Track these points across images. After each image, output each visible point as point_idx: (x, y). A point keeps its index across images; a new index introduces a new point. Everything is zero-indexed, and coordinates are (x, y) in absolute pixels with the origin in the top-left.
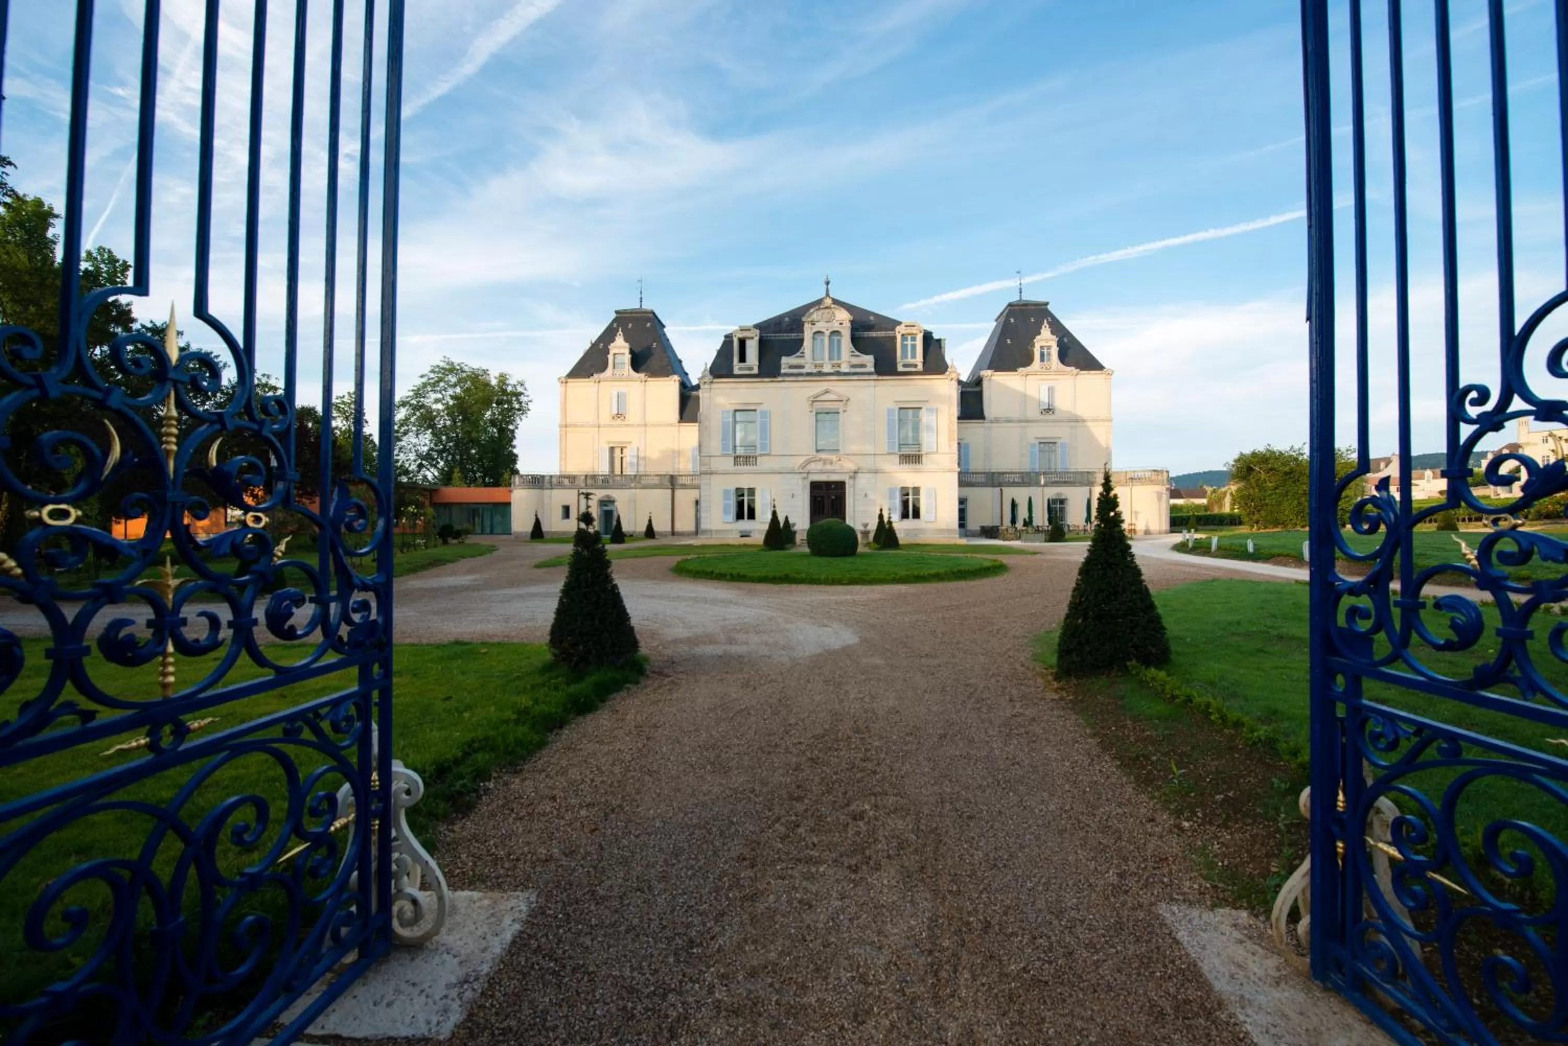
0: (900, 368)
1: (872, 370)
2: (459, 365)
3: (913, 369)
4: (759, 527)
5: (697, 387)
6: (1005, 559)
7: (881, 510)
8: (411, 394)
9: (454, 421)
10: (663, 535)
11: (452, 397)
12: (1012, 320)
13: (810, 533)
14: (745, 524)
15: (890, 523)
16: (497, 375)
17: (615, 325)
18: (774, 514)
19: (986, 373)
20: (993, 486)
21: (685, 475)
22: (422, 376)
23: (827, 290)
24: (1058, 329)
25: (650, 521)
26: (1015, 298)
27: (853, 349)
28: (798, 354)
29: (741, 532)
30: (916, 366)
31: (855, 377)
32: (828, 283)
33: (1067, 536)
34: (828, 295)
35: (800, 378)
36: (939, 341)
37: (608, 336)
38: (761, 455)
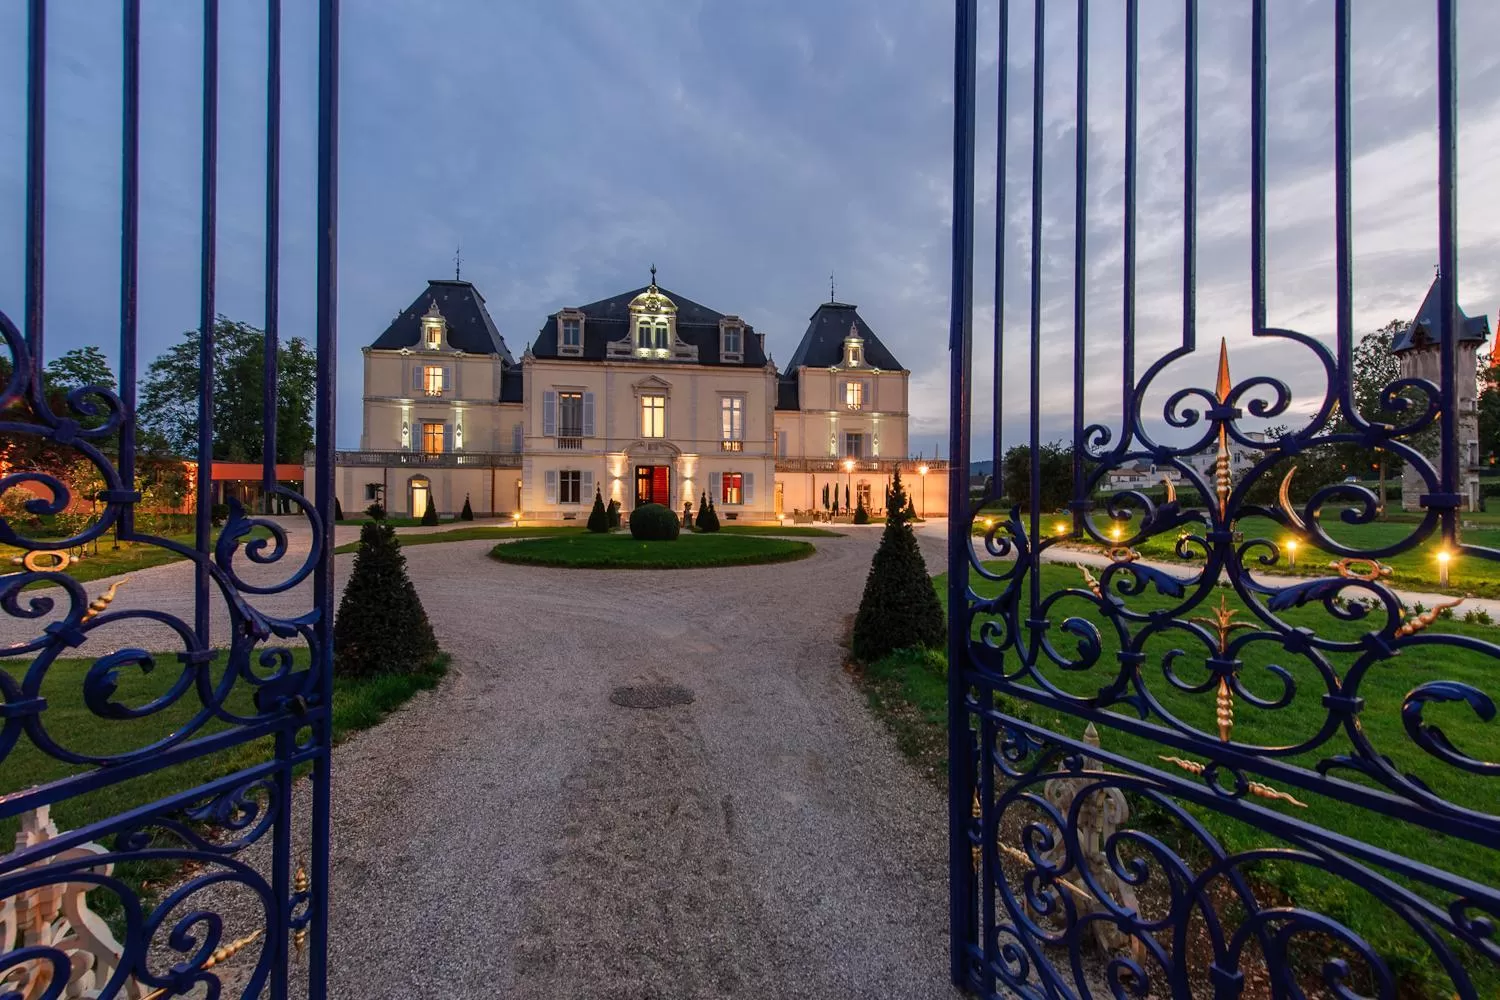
0: (723, 360)
1: (696, 359)
2: (238, 325)
3: (735, 362)
4: (584, 510)
5: (520, 366)
6: (814, 541)
7: (704, 494)
8: (173, 353)
9: (231, 388)
10: (482, 516)
11: (229, 360)
12: (825, 321)
13: (633, 516)
14: (570, 508)
15: (711, 507)
16: (290, 340)
17: (429, 296)
18: (599, 497)
19: (801, 368)
20: (806, 471)
21: (507, 456)
22: (188, 334)
23: (654, 279)
24: (865, 332)
25: (467, 502)
26: (827, 301)
27: (678, 339)
28: (624, 340)
29: (565, 514)
30: (737, 358)
31: (680, 366)
32: (653, 272)
33: (869, 520)
34: (654, 283)
35: (627, 364)
36: (759, 336)
37: (420, 308)
38: (588, 438)
